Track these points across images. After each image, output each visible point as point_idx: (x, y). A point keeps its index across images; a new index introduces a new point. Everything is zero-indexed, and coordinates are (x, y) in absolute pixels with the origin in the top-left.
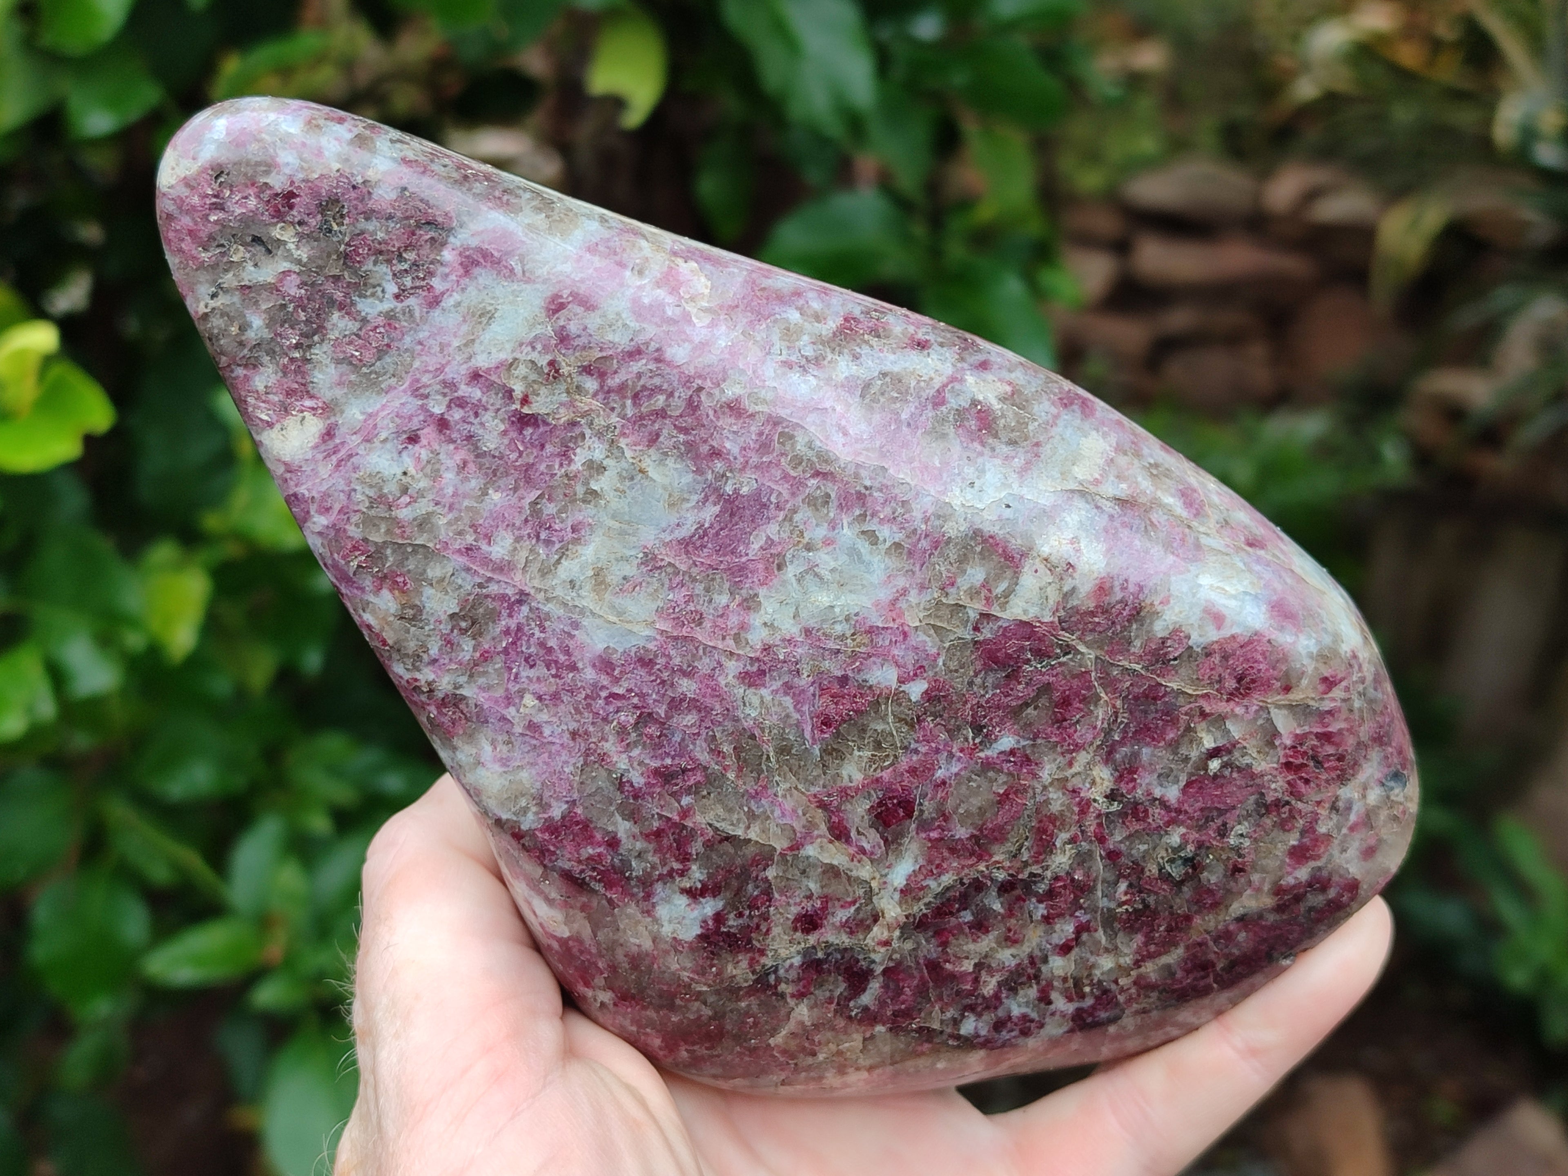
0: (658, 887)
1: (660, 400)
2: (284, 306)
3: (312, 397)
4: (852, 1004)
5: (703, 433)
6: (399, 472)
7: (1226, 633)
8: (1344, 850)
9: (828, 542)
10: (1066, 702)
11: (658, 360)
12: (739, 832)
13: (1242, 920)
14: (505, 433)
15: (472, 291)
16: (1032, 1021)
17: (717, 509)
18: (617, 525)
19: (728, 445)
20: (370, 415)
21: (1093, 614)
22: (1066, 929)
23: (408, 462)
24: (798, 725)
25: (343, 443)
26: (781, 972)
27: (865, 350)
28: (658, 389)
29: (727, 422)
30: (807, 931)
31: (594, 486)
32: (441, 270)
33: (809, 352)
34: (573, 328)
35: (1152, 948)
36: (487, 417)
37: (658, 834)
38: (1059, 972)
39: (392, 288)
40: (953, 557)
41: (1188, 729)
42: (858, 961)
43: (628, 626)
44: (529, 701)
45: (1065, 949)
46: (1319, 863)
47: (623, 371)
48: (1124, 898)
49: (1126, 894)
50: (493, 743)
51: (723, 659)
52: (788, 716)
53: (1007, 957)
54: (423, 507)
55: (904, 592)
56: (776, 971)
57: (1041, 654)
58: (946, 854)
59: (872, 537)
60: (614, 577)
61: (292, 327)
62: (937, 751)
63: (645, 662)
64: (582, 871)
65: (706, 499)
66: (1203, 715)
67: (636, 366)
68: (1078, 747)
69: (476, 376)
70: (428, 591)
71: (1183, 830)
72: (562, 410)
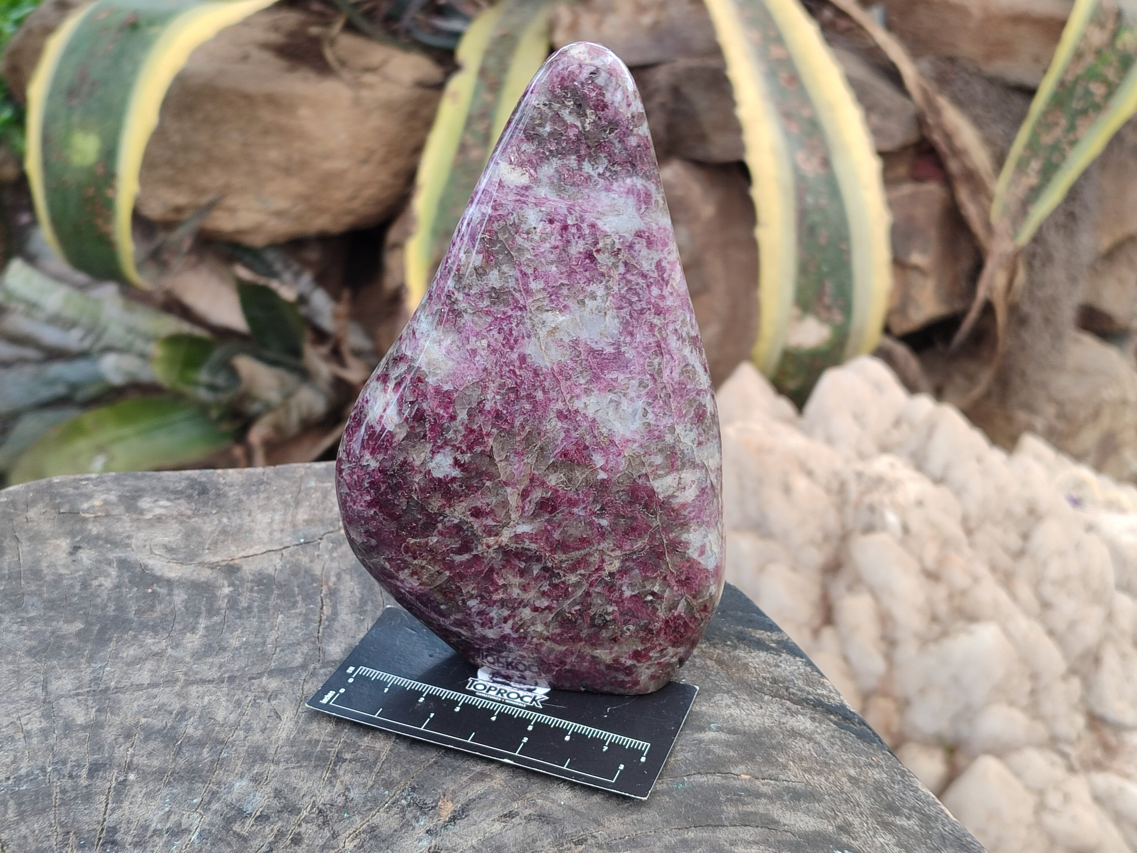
0: (449, 448)
1: (635, 299)
2: (562, 134)
3: (535, 171)
4: (451, 555)
5: (635, 324)
6: (534, 225)
7: (700, 560)
8: (647, 668)
9: (632, 400)
10: (634, 529)
11: (648, 286)
12: (497, 459)
13: (593, 657)
14: (580, 253)
15: (622, 201)
16: (491, 623)
17: (613, 351)
18: (579, 320)
19: (638, 336)
20: (546, 198)
21: (673, 511)
22: (545, 603)
23: (540, 226)
24: (557, 446)
25: (527, 196)
26: (446, 519)
27: (694, 352)
28: (637, 294)
29: (646, 328)
30: (472, 515)
31: (586, 301)
32: (621, 183)
33: (684, 334)
34: (637, 247)
35: (558, 638)
36: (581, 242)
37: (472, 431)
38: (523, 615)
39: (601, 170)
40: (659, 447)
41: (656, 578)
42: (473, 543)
43: (545, 355)
44: (484, 342)
45: (535, 609)
46: (638, 665)
47: (635, 277)
48: (573, 612)
49: (576, 611)
50: (453, 342)
51: (560, 400)
52: (557, 440)
53: (515, 592)
54: (527, 245)
55: (635, 441)
56: (445, 517)
57: (646, 506)
58: (544, 538)
59: (645, 413)
60: (558, 335)
61: (557, 144)
62: (584, 502)
63: (536, 374)
64: (429, 415)
65: (613, 344)
66: (665, 578)
67: (641, 281)
68: (620, 547)
69: (593, 226)
70: (495, 272)
71: (616, 608)
72: (605, 267)
